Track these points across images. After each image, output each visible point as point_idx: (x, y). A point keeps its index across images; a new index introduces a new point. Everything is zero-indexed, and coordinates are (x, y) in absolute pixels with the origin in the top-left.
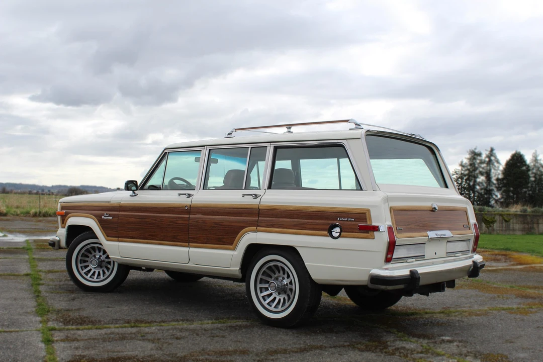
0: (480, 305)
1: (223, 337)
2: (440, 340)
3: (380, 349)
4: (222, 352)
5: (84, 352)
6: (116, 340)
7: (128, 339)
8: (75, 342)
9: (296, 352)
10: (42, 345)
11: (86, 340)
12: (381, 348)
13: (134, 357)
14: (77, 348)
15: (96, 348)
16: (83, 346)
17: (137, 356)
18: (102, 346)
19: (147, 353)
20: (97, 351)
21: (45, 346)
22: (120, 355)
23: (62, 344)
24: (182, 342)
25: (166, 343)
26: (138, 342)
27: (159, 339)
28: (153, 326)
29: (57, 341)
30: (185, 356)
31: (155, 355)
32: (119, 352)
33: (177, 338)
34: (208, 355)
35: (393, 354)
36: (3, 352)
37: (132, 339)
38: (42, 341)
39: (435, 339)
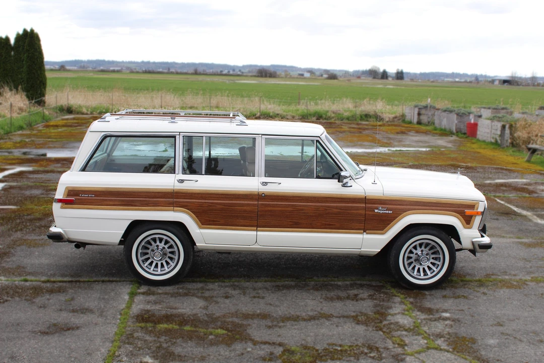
0: (529, 273)
1: (263, 298)
2: (439, 316)
3: (375, 323)
4: (249, 314)
5: (151, 307)
6: (181, 296)
7: (190, 295)
8: (151, 296)
9: (304, 320)
10: (127, 297)
11: (160, 294)
12: (379, 321)
13: (182, 315)
14: (149, 302)
15: (162, 303)
16: (154, 301)
17: (185, 314)
18: (167, 301)
19: (194, 312)
20: (160, 306)
21: (129, 299)
22: (175, 311)
23: (141, 297)
24: (227, 301)
25: (215, 301)
26: (196, 299)
27: (213, 297)
28: (217, 282)
29: (139, 293)
30: (219, 317)
31: (198, 314)
32: (175, 308)
33: (227, 297)
34: (237, 317)
35: (381, 329)
36: (99, 303)
37: (193, 295)
38: (128, 294)
39: (434, 315)
